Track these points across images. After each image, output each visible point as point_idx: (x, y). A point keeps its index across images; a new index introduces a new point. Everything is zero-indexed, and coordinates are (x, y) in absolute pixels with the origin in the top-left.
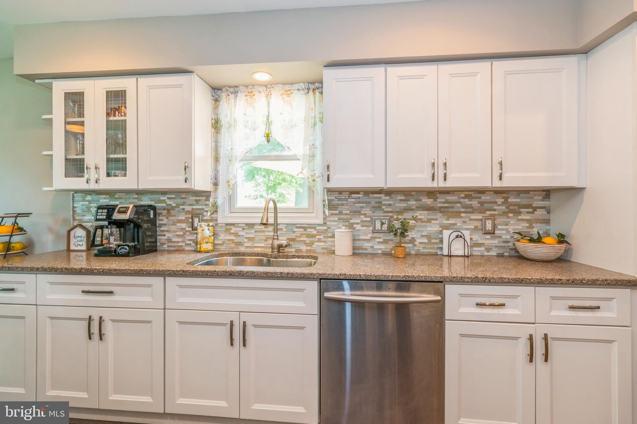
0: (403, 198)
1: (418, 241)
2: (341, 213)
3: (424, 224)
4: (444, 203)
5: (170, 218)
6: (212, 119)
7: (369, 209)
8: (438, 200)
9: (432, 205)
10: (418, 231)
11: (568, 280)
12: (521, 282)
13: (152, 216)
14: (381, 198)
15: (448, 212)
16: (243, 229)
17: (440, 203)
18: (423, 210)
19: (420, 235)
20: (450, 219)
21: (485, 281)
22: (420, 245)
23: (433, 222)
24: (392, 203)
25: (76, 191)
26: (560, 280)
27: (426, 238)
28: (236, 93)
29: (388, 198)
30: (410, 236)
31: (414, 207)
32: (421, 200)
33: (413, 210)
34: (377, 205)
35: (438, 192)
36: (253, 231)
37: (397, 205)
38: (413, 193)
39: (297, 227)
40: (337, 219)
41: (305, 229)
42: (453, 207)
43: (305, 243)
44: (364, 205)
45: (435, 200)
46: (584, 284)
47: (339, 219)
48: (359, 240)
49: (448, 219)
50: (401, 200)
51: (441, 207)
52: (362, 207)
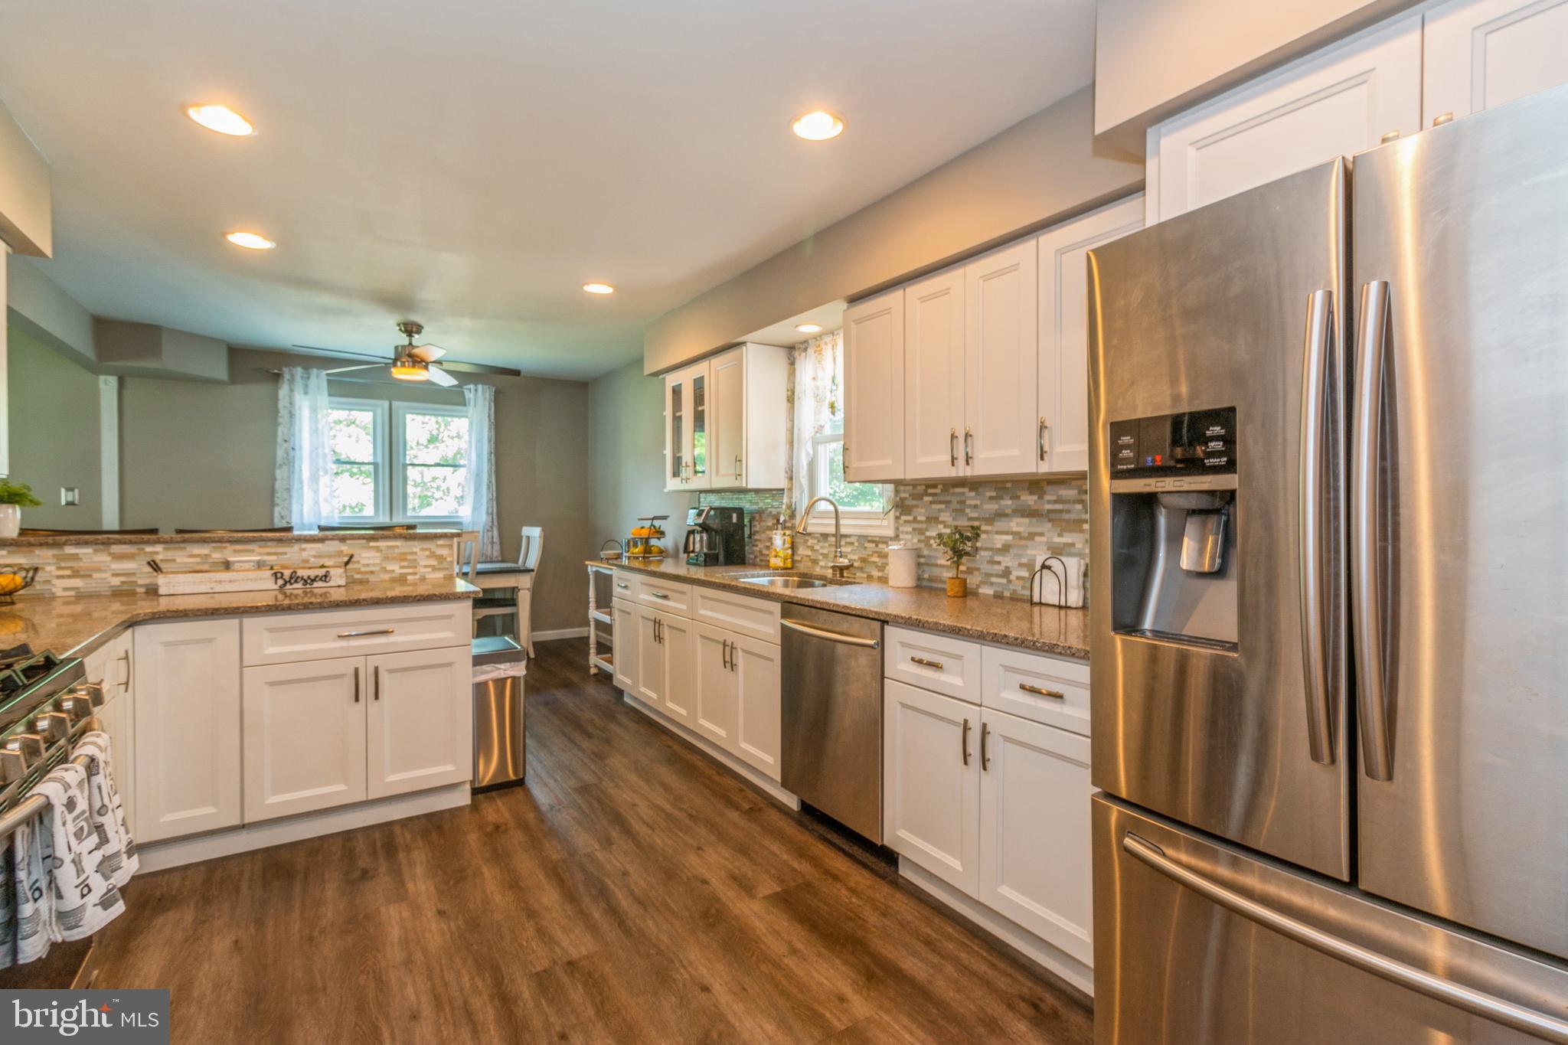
0: (993, 494)
1: (1015, 574)
2: (915, 520)
3: (1023, 542)
4: (1055, 502)
5: (762, 524)
6: (788, 390)
7: (948, 514)
8: (1047, 497)
9: (1035, 508)
10: (1015, 555)
11: (1016, 639)
12: (958, 634)
13: (735, 520)
14: (963, 494)
15: (1061, 520)
16: (819, 541)
17: (1049, 502)
18: (1022, 516)
19: (1017, 563)
20: (1065, 534)
21: (918, 625)
22: (1018, 581)
23: (1038, 539)
24: (978, 502)
25: (701, 492)
26: (1006, 636)
27: (1026, 569)
28: (805, 350)
29: (973, 494)
30: (1003, 564)
31: (1009, 511)
32: (1018, 498)
33: (1006, 515)
34: (958, 506)
35: (1045, 483)
36: (827, 545)
37: (986, 507)
38: (1009, 485)
39: (870, 541)
40: (910, 529)
41: (877, 543)
42: (1068, 511)
43: (877, 567)
44: (943, 506)
45: (1041, 498)
46: (1037, 649)
47: (914, 529)
48: (937, 565)
49: (1060, 535)
50: (991, 498)
51: (1049, 511)
52: (940, 510)
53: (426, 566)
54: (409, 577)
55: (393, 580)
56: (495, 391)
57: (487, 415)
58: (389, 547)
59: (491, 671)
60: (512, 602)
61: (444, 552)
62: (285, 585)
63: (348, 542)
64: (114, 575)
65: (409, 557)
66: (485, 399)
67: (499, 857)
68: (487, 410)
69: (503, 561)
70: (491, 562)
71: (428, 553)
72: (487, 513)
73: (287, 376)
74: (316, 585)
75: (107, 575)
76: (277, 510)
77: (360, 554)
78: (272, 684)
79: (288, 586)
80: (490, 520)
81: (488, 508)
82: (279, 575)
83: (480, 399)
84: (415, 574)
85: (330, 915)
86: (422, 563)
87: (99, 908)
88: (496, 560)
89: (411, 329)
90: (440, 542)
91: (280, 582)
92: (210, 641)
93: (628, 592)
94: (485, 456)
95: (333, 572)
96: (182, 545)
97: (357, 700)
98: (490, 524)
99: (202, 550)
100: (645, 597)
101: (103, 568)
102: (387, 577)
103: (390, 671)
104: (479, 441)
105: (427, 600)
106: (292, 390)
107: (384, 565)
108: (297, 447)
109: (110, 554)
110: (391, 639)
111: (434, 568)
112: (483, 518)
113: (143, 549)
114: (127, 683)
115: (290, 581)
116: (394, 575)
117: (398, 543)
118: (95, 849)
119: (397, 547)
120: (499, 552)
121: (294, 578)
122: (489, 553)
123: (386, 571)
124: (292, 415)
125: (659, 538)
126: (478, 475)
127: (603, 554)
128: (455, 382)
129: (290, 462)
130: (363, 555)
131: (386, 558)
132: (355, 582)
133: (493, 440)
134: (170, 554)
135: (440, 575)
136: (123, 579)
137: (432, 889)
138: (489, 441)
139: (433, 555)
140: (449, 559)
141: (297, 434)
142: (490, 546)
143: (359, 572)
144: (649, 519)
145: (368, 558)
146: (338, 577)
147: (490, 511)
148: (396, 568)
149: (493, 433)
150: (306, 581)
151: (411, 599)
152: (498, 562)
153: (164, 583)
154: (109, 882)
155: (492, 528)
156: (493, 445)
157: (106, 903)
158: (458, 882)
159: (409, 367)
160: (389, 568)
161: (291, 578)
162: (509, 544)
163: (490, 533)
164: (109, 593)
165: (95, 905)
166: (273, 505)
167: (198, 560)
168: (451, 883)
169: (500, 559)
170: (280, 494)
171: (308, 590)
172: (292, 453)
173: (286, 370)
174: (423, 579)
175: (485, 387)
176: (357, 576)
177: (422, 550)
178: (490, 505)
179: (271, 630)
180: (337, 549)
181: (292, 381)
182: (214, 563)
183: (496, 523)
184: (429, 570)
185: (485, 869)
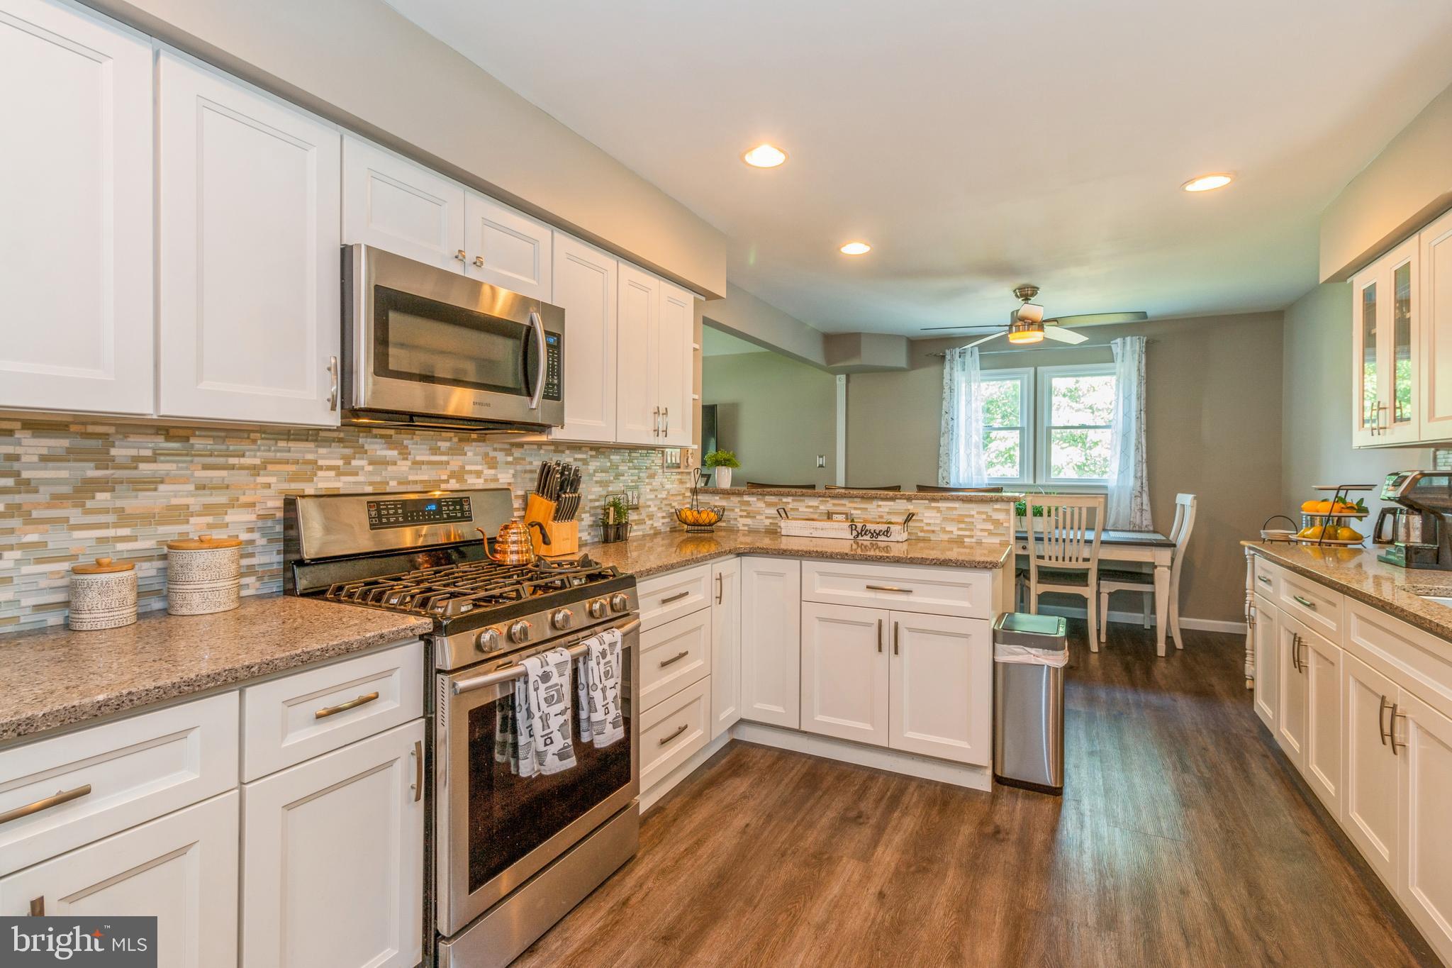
53: (982, 530)
54: (966, 540)
55: (951, 541)
56: (1147, 342)
57: (1136, 369)
58: (948, 508)
59: (1022, 654)
60: (1149, 579)
61: (1001, 516)
62: (858, 536)
63: (914, 501)
64: (767, 518)
65: (966, 520)
66: (1134, 352)
67: (975, 868)
68: (1137, 363)
69: (1155, 532)
70: (1141, 532)
71: (984, 517)
72: (1136, 477)
73: (948, 357)
74: (880, 538)
75: (763, 517)
76: (940, 471)
77: (923, 514)
78: (821, 619)
79: (860, 538)
80: (1139, 484)
81: (1136, 471)
82: (854, 527)
83: (1128, 354)
84: (972, 537)
85: (810, 839)
86: (979, 527)
87: (556, 757)
88: (1146, 529)
89: (1026, 293)
90: (997, 506)
91: (855, 533)
92: (781, 575)
93: (1269, 589)
94: (1134, 414)
95: (893, 528)
96: (802, 498)
97: (880, 650)
98: (1139, 489)
99: (814, 502)
100: (1286, 599)
101: (761, 512)
102: (946, 537)
103: (910, 630)
104: (1127, 398)
105: (943, 565)
106: (952, 369)
107: (943, 526)
108: (955, 417)
109: (765, 502)
110: (910, 598)
111: (991, 533)
112: (1131, 482)
113: (782, 500)
114: (720, 598)
115: (861, 533)
116: (952, 536)
117: (957, 505)
118: (560, 714)
119: (955, 508)
120: (1151, 521)
121: (864, 532)
122: (1138, 521)
123: (944, 531)
124: (951, 390)
125: (1360, 518)
126: (1125, 436)
127: (1263, 534)
128: (1085, 339)
129: (950, 431)
130: (926, 515)
131: (945, 519)
132: (919, 540)
133: (1144, 396)
134: (796, 505)
135: (996, 540)
136: (771, 521)
137: (893, 865)
138: (1139, 398)
139: (989, 519)
140: (1005, 525)
141: (955, 406)
142: (1139, 514)
143: (922, 531)
144: (1335, 489)
145: (931, 518)
146: (898, 534)
147: (1139, 474)
148: (953, 528)
149: (1143, 388)
150: (872, 534)
151: (928, 562)
152: (1148, 532)
153: (787, 527)
154: (566, 741)
155: (1141, 493)
156: (1143, 402)
157: (562, 756)
158: (918, 871)
159: (1024, 330)
160: (948, 529)
161: (862, 531)
162: (1161, 513)
163: (1139, 499)
164: (764, 530)
165: (554, 754)
166: (938, 467)
167: (811, 510)
168: (913, 869)
169: (1151, 528)
170: (943, 458)
171: (874, 542)
172: (951, 423)
173: (947, 352)
174: (979, 543)
175: (1134, 338)
176: (921, 534)
177: (979, 513)
178: (1140, 469)
179: (821, 574)
180: (905, 508)
181: (952, 360)
182: (821, 513)
183: (1146, 489)
184: (986, 534)
185: (951, 873)
